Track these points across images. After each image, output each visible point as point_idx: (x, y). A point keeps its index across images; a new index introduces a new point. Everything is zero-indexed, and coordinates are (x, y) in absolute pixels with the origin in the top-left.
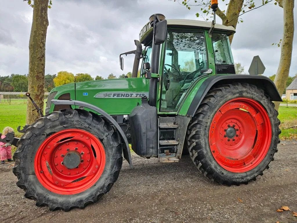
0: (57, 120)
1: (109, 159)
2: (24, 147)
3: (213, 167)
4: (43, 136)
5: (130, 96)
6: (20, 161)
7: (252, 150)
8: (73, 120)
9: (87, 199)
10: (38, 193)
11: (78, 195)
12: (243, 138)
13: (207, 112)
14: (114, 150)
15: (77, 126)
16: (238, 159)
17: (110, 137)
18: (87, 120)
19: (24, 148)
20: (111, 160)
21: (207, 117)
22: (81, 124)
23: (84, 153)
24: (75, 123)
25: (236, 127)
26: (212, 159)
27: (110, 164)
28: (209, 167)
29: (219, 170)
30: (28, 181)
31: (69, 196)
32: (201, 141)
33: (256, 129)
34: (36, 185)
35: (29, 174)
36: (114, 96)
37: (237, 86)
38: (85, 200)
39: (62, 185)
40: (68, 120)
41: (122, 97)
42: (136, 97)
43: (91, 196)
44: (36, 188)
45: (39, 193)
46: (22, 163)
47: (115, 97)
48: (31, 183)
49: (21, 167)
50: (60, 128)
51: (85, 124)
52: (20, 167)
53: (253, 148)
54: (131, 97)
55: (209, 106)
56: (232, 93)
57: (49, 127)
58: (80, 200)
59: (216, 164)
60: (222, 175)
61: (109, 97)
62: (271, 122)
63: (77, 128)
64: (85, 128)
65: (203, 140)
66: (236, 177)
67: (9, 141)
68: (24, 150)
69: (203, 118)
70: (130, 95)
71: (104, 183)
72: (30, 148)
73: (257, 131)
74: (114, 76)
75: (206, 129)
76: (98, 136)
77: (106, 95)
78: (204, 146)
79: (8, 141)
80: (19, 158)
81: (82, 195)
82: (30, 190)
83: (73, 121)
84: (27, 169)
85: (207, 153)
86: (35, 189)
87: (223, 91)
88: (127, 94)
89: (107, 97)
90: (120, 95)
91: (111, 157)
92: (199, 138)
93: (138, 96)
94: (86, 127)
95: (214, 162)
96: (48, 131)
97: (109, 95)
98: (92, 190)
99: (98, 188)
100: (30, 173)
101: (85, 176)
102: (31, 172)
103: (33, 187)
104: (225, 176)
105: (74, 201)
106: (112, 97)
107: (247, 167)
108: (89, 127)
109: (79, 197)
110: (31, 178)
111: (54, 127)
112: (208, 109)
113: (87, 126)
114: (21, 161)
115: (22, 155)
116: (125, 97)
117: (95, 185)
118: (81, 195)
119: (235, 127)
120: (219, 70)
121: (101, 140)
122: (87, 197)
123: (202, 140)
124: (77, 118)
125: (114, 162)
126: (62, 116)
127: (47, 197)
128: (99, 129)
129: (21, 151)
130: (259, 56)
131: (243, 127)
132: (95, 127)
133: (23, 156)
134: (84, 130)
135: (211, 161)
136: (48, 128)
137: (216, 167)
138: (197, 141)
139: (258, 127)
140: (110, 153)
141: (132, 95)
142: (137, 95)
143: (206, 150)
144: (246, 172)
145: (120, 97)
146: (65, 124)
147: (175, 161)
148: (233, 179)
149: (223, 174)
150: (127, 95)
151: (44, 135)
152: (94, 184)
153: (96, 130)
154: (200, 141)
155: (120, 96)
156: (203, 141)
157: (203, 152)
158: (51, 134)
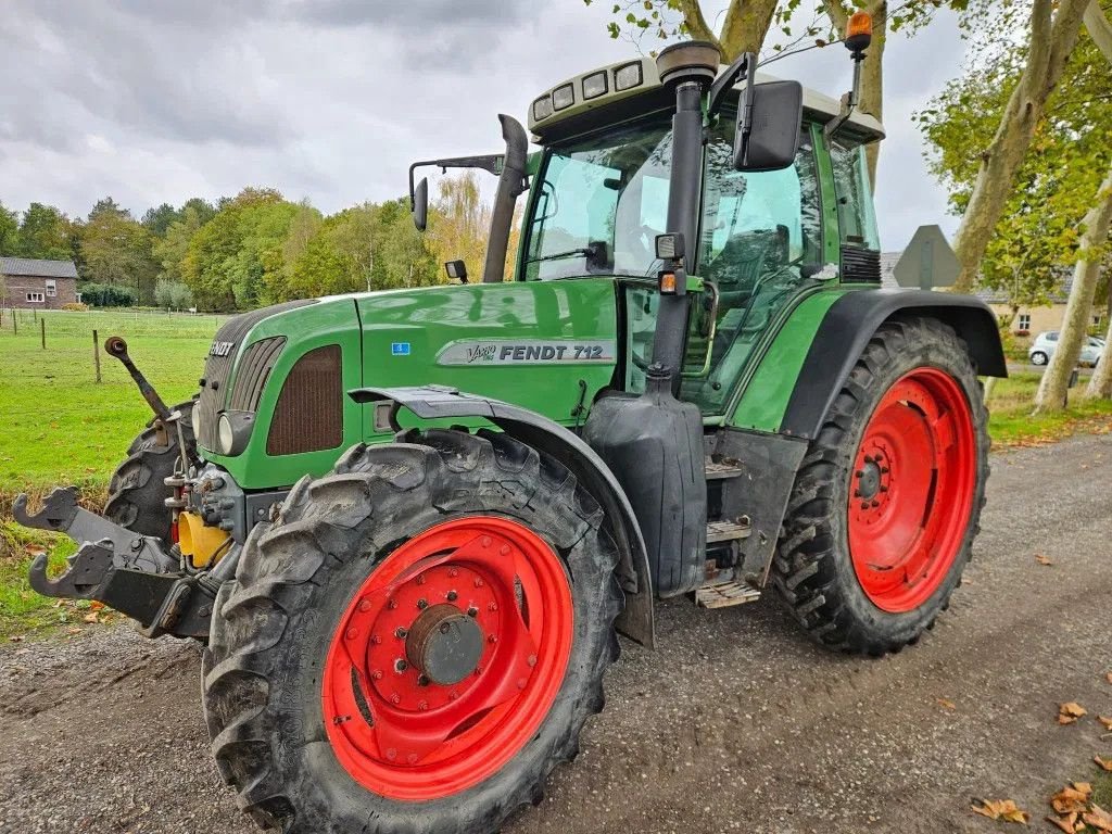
0: (419, 485)
1: (584, 625)
2: (288, 622)
3: (853, 604)
4: (363, 561)
5: (556, 356)
6: (270, 688)
7: (923, 532)
8: (476, 479)
9: (515, 796)
10: (339, 818)
11: (482, 787)
12: (896, 493)
13: (848, 419)
14: (603, 586)
15: (489, 505)
16: (890, 567)
17: (593, 536)
18: (524, 478)
19: (286, 627)
20: (592, 629)
21: (850, 438)
22: (501, 495)
23: (476, 608)
24: (483, 490)
25: (883, 464)
26: (853, 579)
27: (590, 645)
28: (842, 605)
29: (864, 613)
30: (301, 772)
31: (448, 803)
32: (832, 522)
33: (934, 464)
34: (330, 782)
35: (304, 742)
36: (502, 358)
37: (915, 329)
38: (509, 802)
39: (413, 757)
40: (459, 482)
41: (532, 360)
42: (577, 357)
43: (528, 782)
44: (329, 798)
45: (342, 816)
46: (278, 695)
47: (509, 360)
48: (311, 779)
49: (271, 717)
50: (429, 518)
51: (517, 493)
52: (267, 716)
53: (923, 525)
54: (559, 358)
55: (854, 398)
56: (909, 353)
57: (388, 520)
58: (490, 808)
59: (860, 593)
60: (870, 627)
61: (488, 358)
62: (975, 441)
63: (485, 512)
64: (514, 512)
65: (837, 518)
66: (900, 625)
67: (88, 586)
68: (288, 636)
69: (838, 440)
70: (557, 351)
71: (568, 721)
72: (310, 624)
73: (935, 472)
74: (119, 208)
75: (843, 480)
76: (553, 537)
77: (479, 352)
78: (837, 538)
79: (81, 589)
80: (260, 677)
81: (495, 785)
82: (308, 810)
83: (476, 485)
84: (298, 721)
85: (843, 561)
86: (326, 803)
87: (887, 347)
88: (546, 349)
89: (480, 361)
90: (525, 352)
91: (593, 615)
92: (823, 512)
93: (583, 354)
94: (518, 503)
95: (855, 587)
96: (382, 539)
97: (485, 354)
98: (530, 757)
99: (550, 748)
100: (306, 735)
101: (489, 703)
102: (310, 731)
103: (320, 795)
104: (876, 628)
105: (472, 816)
106: (496, 361)
107: (915, 590)
108: (527, 505)
109: (485, 796)
110: (313, 754)
111: (407, 515)
112: (851, 409)
113: (523, 499)
114: (275, 687)
115: (276, 661)
116: (540, 361)
117: (538, 737)
118: (492, 787)
119: (879, 463)
120: (849, 269)
121: (564, 553)
122: (513, 789)
123: (833, 517)
124: (488, 471)
125: (604, 633)
126: (439, 465)
127: (374, 824)
128: (559, 510)
129: (275, 641)
130: (941, 227)
131: (898, 459)
132: (547, 501)
133: (283, 663)
134: (509, 518)
135: (849, 587)
136: (387, 525)
137: (859, 604)
138: (818, 521)
139: (938, 457)
140: (592, 600)
141: (562, 349)
142: (579, 349)
143: (842, 551)
144: (918, 608)
145: (525, 361)
146: (447, 500)
147: (747, 598)
148: (893, 634)
149: (872, 622)
150: (547, 353)
151: (369, 554)
152: (532, 733)
153: (552, 515)
154: (827, 521)
155: (525, 355)
156: (835, 520)
157: (833, 559)
158: (393, 550)
